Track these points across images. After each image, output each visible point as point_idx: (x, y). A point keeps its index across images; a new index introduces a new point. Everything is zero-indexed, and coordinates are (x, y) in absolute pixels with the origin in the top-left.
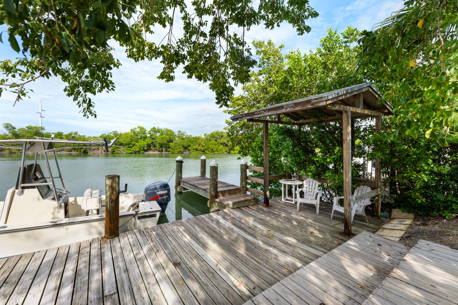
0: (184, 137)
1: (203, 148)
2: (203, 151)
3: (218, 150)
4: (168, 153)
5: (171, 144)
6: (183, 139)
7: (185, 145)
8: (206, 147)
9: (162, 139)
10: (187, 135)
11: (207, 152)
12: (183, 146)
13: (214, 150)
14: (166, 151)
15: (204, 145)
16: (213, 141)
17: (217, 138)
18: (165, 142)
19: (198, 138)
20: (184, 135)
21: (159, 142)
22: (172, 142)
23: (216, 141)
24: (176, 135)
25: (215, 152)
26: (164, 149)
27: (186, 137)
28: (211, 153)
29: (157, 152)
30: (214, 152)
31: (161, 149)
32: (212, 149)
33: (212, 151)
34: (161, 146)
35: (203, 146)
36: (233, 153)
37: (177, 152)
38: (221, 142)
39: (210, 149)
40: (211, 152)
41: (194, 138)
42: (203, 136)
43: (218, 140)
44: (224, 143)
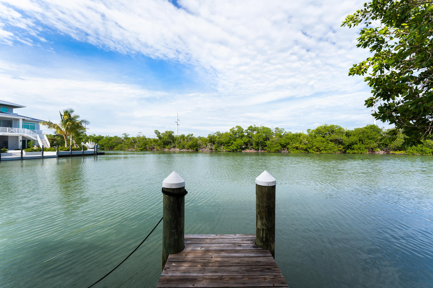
0: (282, 134)
1: (305, 147)
2: (306, 150)
3: (327, 148)
4: (264, 151)
5: (268, 142)
6: (281, 136)
7: (283, 142)
8: (309, 146)
9: (258, 137)
10: (285, 132)
11: (311, 151)
12: (281, 144)
13: (321, 149)
14: (263, 149)
15: (307, 142)
16: (319, 138)
17: (326, 134)
18: (261, 140)
19: (300, 135)
20: (283, 132)
21: (255, 140)
22: (269, 140)
23: (324, 137)
24: (273, 133)
25: (322, 152)
26: (260, 148)
27: (284, 134)
28: (317, 153)
29: (254, 151)
30: (320, 151)
31: (257, 148)
32: (318, 148)
33: (318, 149)
34: (258, 144)
35: (305, 144)
36: (352, 152)
37: (273, 151)
38: (331, 138)
39: (314, 147)
40: (317, 151)
41: (293, 135)
42: (306, 133)
43: (327, 137)
44: (336, 140)
